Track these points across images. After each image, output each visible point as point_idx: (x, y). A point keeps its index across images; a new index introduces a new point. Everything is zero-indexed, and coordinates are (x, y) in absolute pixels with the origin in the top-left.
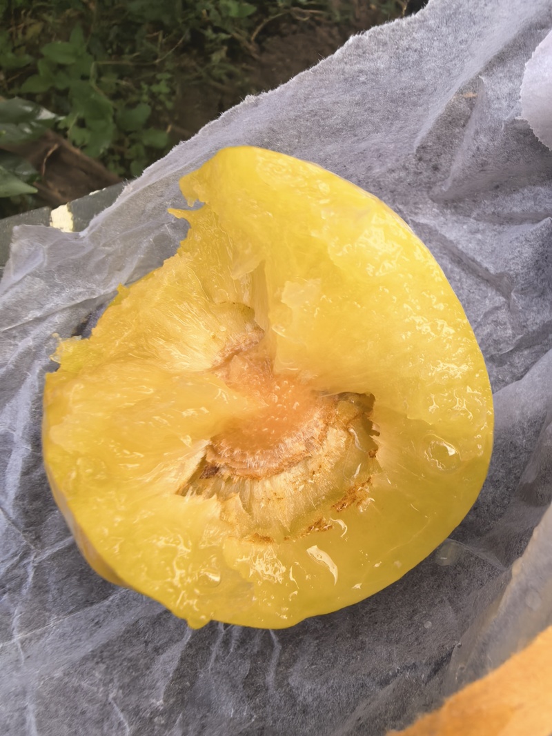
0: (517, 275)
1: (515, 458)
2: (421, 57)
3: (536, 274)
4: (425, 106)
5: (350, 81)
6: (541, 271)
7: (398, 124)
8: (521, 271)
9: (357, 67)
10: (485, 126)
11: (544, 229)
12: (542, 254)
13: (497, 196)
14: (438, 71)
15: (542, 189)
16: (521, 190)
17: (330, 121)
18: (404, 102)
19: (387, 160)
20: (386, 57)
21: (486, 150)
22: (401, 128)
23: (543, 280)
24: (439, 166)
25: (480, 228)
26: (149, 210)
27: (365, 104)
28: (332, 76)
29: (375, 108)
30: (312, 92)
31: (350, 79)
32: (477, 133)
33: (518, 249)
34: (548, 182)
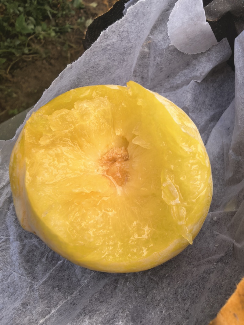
2: (128, 34)
4: (133, 53)
5: (104, 50)
7: (125, 63)
9: (106, 43)
10: (157, 53)
14: (136, 38)
17: (100, 69)
18: (126, 54)
19: (123, 80)
20: (116, 37)
21: (160, 63)
22: (126, 65)
24: (144, 77)
27: (111, 58)
28: (97, 49)
29: (115, 59)
30: (91, 58)
31: (104, 49)
32: (155, 58)
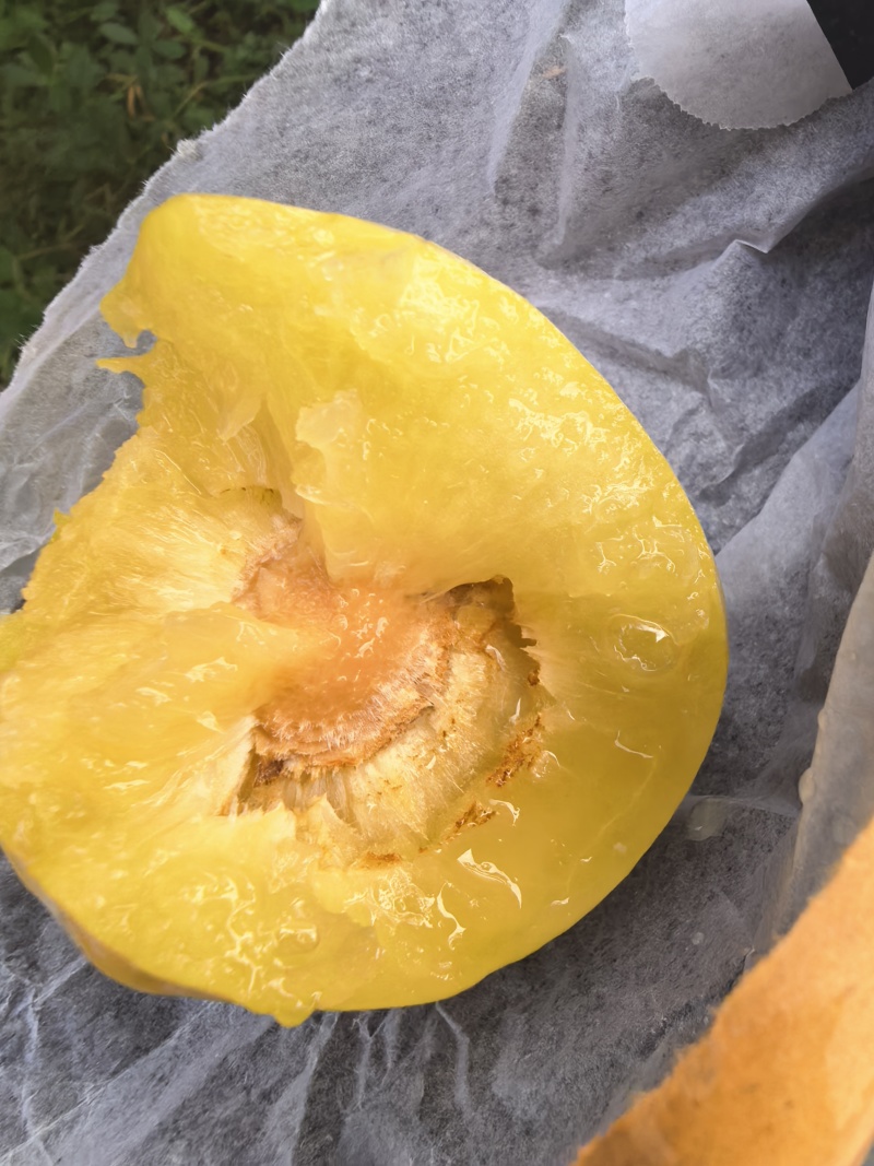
0: (709, 347)
1: (779, 640)
2: (451, 14)
3: (740, 339)
4: (484, 103)
5: (345, 82)
6: (745, 333)
7: (449, 146)
8: (713, 340)
9: (349, 53)
10: (591, 112)
11: (732, 262)
12: (740, 304)
13: (645, 231)
14: (487, 34)
15: (713, 198)
16: (679, 209)
17: (335, 163)
18: (448, 103)
19: (451, 215)
20: (393, 26)
21: (602, 153)
22: (457, 151)
23: (753, 347)
24: (540, 206)
25: (633, 292)
26: (78, 384)
27: (383, 120)
28: (311, 79)
29: (403, 124)
30: (287, 115)
31: (344, 78)
32: (582, 129)
33: (700, 305)
34: (719, 184)
